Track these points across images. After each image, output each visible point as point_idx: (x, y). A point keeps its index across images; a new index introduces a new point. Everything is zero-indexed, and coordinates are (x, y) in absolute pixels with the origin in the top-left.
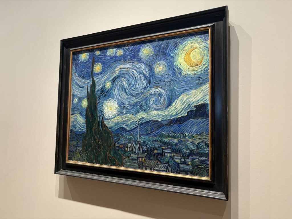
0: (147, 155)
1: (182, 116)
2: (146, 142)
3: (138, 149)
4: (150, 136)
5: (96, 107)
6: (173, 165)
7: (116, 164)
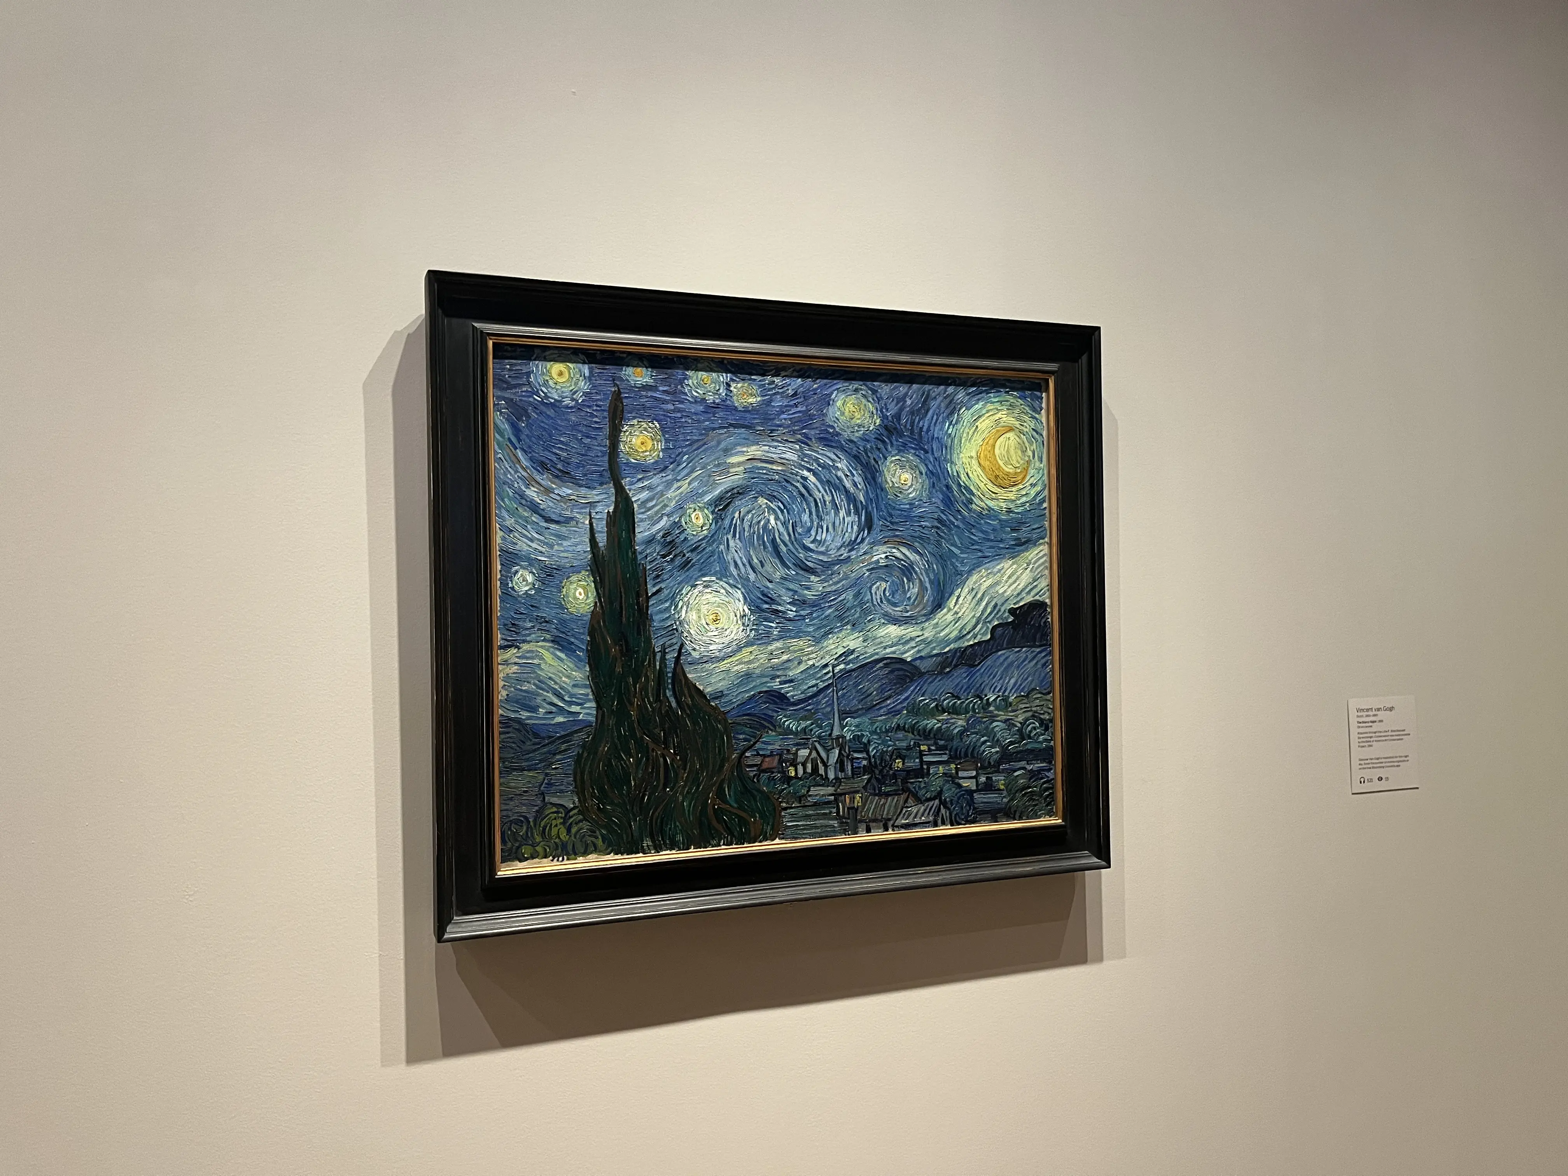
0: (869, 780)
1: (976, 641)
2: (863, 735)
3: (838, 765)
4: (878, 713)
5: (640, 610)
6: (956, 799)
7: (753, 834)
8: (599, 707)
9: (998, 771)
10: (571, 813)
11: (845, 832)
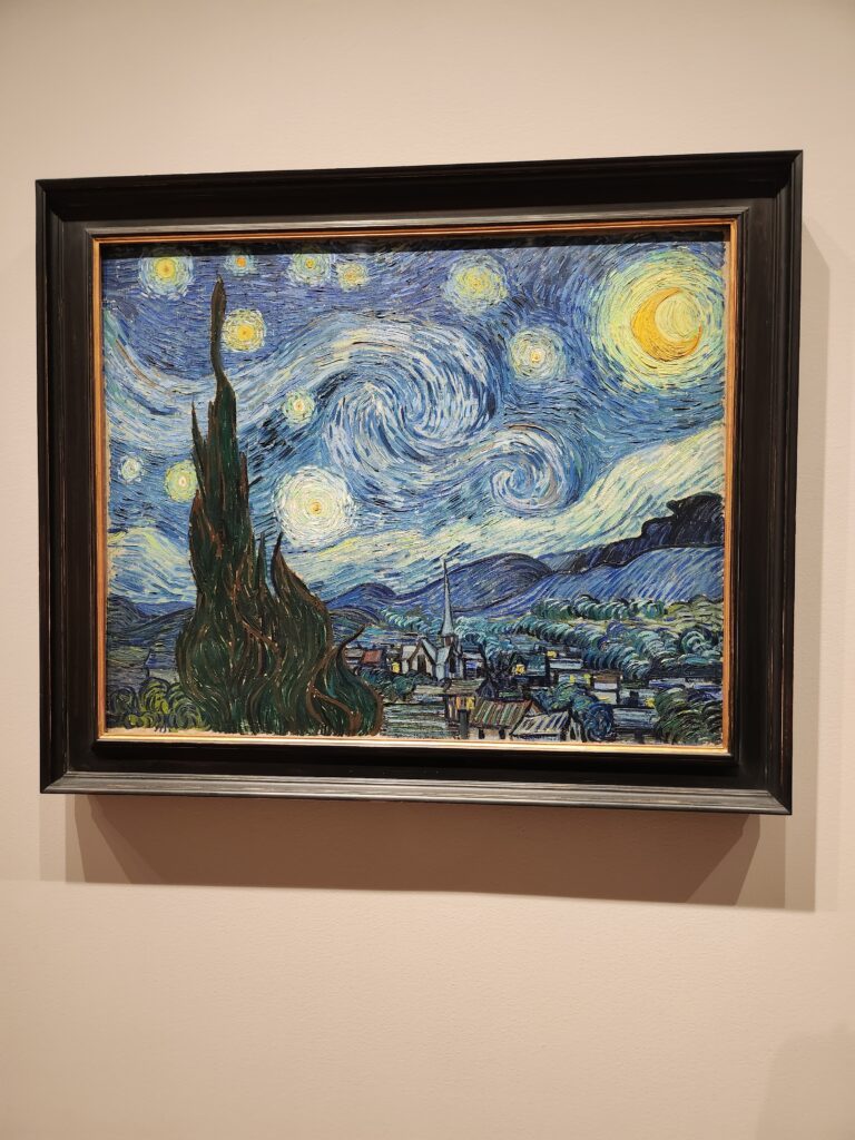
0: (484, 684)
1: (623, 538)
2: (478, 635)
3: (448, 665)
4: (496, 613)
5: (240, 498)
6: (589, 713)
7: (352, 727)
8: (199, 591)
9: (646, 686)
10: (173, 689)
11: (454, 735)
